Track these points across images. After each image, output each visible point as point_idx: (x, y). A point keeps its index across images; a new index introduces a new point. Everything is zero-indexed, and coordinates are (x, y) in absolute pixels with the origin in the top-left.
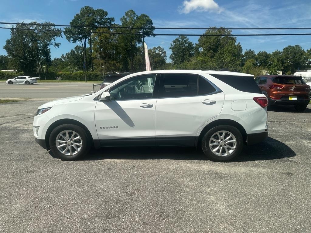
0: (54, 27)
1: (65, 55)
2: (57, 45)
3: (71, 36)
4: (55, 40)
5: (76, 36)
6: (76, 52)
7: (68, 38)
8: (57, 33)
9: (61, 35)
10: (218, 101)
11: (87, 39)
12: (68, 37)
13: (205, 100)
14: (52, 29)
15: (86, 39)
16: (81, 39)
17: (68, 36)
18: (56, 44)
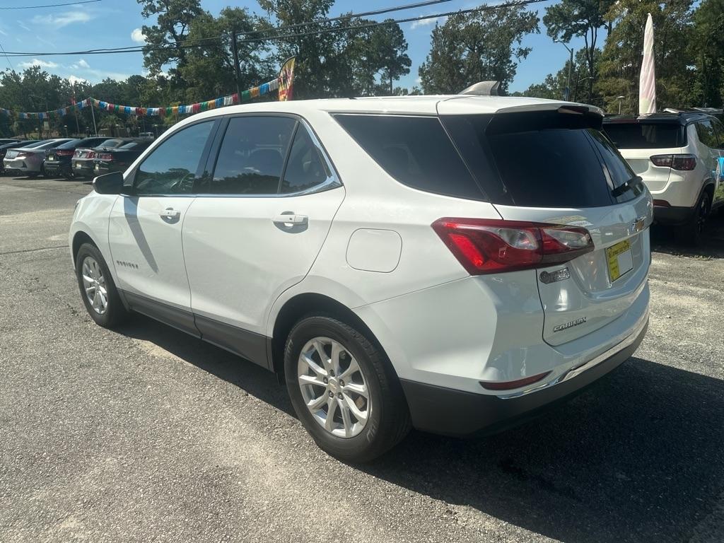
0: (522, 11)
1: (554, 76)
2: (524, 53)
3: (561, 25)
4: (520, 42)
5: (574, 23)
6: (578, 65)
7: (553, 33)
8: (528, 24)
9: (537, 28)
10: (316, 222)
11: (603, 27)
12: (554, 29)
13: (283, 214)
14: (519, 15)
15: (597, 26)
16: (585, 28)
17: (553, 26)
18: (521, 50)
